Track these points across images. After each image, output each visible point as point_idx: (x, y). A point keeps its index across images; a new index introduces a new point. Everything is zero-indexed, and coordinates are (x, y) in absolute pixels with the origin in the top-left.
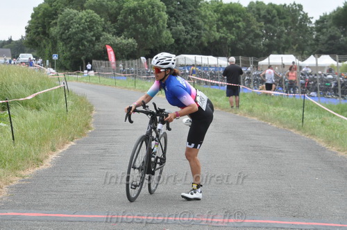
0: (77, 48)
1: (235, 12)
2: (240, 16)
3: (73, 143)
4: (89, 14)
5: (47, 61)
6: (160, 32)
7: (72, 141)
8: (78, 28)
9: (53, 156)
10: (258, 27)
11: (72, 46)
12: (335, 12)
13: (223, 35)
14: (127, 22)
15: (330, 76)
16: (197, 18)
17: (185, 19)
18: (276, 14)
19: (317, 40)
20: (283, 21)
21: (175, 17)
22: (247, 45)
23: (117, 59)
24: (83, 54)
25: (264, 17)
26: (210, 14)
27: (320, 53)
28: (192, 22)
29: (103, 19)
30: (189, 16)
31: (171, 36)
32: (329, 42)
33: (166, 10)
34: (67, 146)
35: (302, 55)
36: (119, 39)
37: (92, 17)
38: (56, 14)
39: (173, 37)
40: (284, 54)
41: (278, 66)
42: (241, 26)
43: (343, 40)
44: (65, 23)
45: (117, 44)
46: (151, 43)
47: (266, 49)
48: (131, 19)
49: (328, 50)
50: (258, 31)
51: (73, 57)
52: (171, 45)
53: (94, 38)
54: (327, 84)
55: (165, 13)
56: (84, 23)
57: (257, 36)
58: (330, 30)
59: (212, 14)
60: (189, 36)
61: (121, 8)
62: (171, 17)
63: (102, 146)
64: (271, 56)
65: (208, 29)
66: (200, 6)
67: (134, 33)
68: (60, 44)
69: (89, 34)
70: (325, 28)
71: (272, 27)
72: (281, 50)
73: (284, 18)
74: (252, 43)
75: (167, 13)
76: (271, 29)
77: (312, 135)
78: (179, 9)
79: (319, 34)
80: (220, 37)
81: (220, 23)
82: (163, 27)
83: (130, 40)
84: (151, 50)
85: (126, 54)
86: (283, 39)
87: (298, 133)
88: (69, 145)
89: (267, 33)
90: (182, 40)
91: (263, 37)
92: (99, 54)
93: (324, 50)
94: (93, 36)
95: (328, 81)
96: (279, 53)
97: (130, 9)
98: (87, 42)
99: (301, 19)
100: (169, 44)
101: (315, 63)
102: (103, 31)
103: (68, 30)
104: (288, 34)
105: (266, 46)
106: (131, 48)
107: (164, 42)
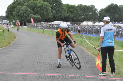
0: (21, 19)
1: (73, 8)
2: (75, 9)
5: (12, 23)
6: (48, 14)
8: (22, 12)
10: (81, 12)
11: (19, 18)
12: (105, 8)
14: (38, 11)
15: (98, 28)
16: (60, 9)
17: (56, 10)
19: (100, 17)
20: (88, 11)
22: (77, 18)
23: (34, 22)
24: (23, 21)
25: (83, 9)
28: (59, 11)
29: (30, 9)
30: (58, 9)
36: (35, 16)
37: (26, 9)
38: (15, 8)
39: (53, 15)
41: (86, 25)
42: (75, 12)
44: (18, 10)
45: (34, 18)
46: (45, 17)
50: (81, 14)
52: (52, 18)
53: (27, 16)
54: (98, 31)
56: (24, 11)
57: (80, 15)
58: (104, 14)
59: (66, 8)
60: (58, 15)
61: (36, 6)
64: (85, 22)
65: (64, 13)
66: (61, 5)
67: (40, 14)
68: (16, 17)
69: (25, 14)
70: (102, 13)
71: (85, 13)
72: (88, 20)
75: (51, 7)
79: (100, 15)
80: (68, 16)
81: (68, 11)
82: (49, 12)
83: (39, 16)
84: (45, 19)
85: (37, 21)
89: (83, 14)
91: (82, 16)
92: (28, 21)
97: (39, 6)
98: (25, 17)
99: (94, 10)
102: (30, 13)
103: (18, 13)
104: (90, 15)
105: (83, 19)
106: (39, 19)
107: (50, 17)
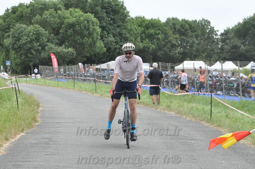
0: (27, 56)
1: (156, 27)
2: (159, 29)
3: (23, 134)
4: (36, 28)
5: (2, 67)
6: (95, 43)
7: (22, 132)
8: (27, 39)
9: (6, 145)
10: (174, 38)
11: (22, 54)
12: (236, 26)
13: (146, 45)
14: (67, 35)
15: (233, 79)
16: (124, 31)
17: (114, 32)
18: (188, 28)
19: (222, 49)
20: (194, 34)
21: (106, 30)
22: (166, 53)
23: (59, 64)
24: (32, 61)
25: (179, 31)
26: (135, 28)
27: (224, 60)
28: (120, 34)
29: (47, 32)
30: (118, 30)
31: (103, 46)
32: (232, 51)
33: (99, 24)
34: (18, 137)
35: (210, 61)
36: (60, 48)
37: (39, 31)
38: (9, 28)
39: (105, 47)
40: (195, 60)
41: (191, 70)
42: (160, 38)
43: (242, 49)
44: (16, 35)
45: (59, 53)
46: (87, 52)
47: (181, 56)
48: (71, 33)
49: (231, 57)
50: (174, 42)
51: (22, 63)
52: (104, 53)
53: (40, 48)
54: (230, 85)
55: (98, 27)
56: (32, 36)
57: (173, 46)
58: (232, 40)
59: (137, 28)
60: (118, 46)
61: (62, 23)
62: (104, 30)
63: (47, 136)
64: (185, 62)
65: (134, 40)
66: (126, 22)
67: (74, 44)
68: (12, 52)
69: (36, 44)
70: (228, 39)
71: (186, 38)
72: (193, 58)
73: (195, 31)
74: (170, 51)
75: (100, 27)
76: (184, 40)
77: (219, 126)
78: (110, 24)
79: (223, 44)
80: (144, 47)
81: (143, 35)
82: (97, 39)
83: (70, 49)
84: (87, 57)
85: (67, 60)
86: (195, 48)
87: (207, 124)
88: (20, 136)
89: (181, 43)
90: (113, 49)
91: (178, 47)
92: (44, 61)
93: (228, 57)
94: (39, 46)
95: (231, 82)
96: (192, 60)
97: (69, 24)
98: (35, 50)
99: (209, 32)
100: (102, 52)
101: (221, 68)
102: (48, 41)
103: (19, 41)
104: (199, 44)
105: (181, 54)
106: (70, 56)
107: (98, 51)
